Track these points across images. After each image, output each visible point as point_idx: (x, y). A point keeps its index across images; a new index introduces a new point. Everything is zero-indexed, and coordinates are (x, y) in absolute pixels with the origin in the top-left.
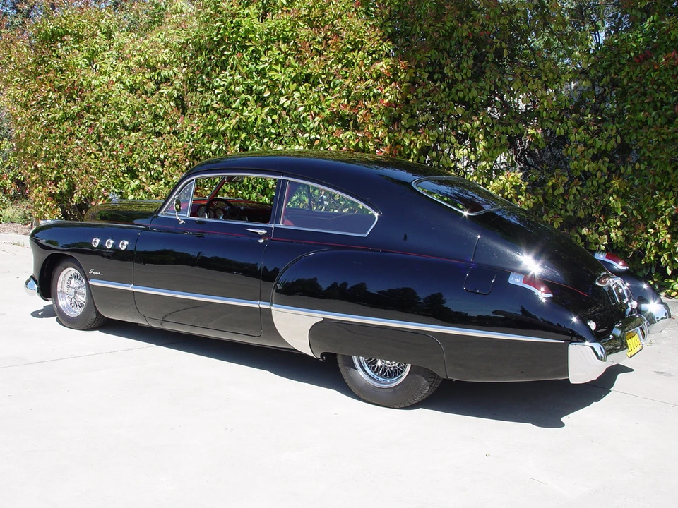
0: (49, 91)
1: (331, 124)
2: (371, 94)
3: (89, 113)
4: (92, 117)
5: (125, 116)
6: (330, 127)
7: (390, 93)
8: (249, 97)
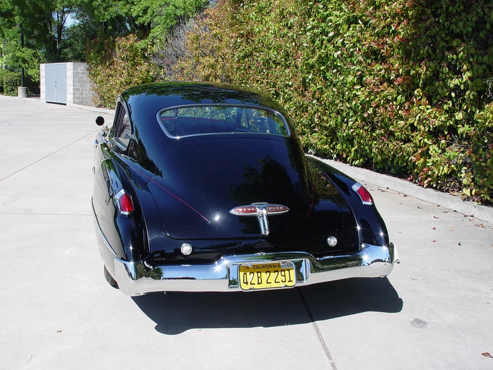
0: (237, 37)
1: (368, 58)
2: (391, 30)
3: (256, 52)
4: (258, 54)
5: (273, 54)
6: (368, 61)
7: (403, 30)
8: (324, 37)
